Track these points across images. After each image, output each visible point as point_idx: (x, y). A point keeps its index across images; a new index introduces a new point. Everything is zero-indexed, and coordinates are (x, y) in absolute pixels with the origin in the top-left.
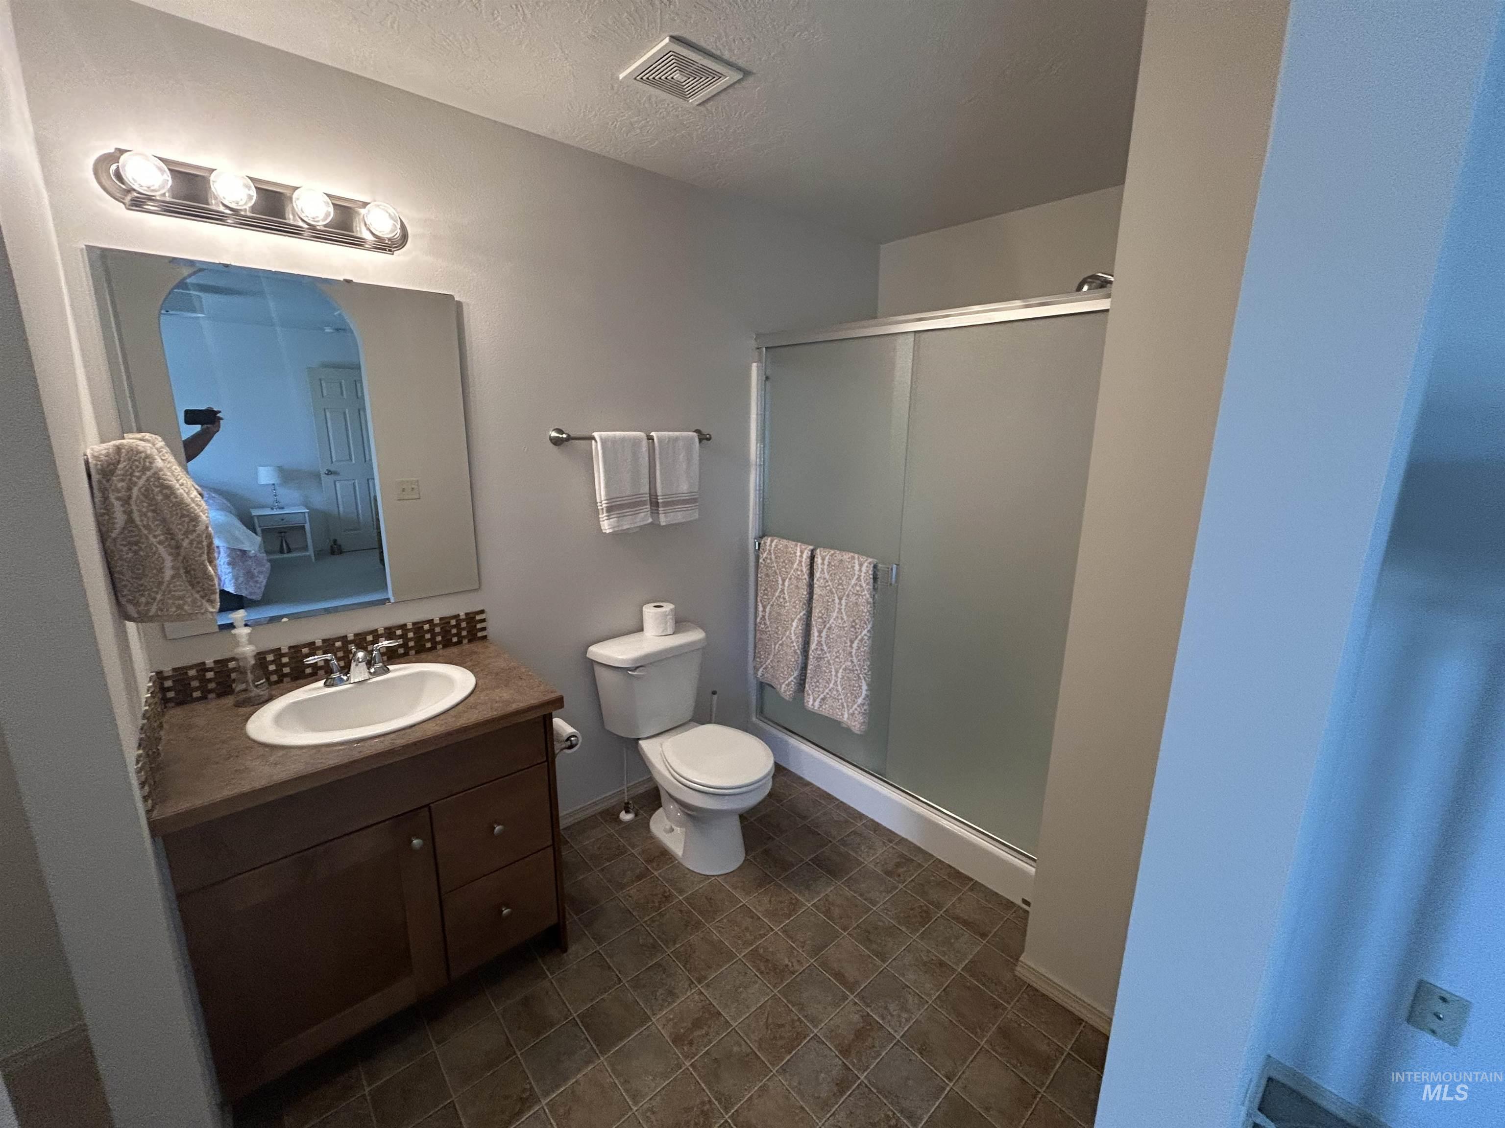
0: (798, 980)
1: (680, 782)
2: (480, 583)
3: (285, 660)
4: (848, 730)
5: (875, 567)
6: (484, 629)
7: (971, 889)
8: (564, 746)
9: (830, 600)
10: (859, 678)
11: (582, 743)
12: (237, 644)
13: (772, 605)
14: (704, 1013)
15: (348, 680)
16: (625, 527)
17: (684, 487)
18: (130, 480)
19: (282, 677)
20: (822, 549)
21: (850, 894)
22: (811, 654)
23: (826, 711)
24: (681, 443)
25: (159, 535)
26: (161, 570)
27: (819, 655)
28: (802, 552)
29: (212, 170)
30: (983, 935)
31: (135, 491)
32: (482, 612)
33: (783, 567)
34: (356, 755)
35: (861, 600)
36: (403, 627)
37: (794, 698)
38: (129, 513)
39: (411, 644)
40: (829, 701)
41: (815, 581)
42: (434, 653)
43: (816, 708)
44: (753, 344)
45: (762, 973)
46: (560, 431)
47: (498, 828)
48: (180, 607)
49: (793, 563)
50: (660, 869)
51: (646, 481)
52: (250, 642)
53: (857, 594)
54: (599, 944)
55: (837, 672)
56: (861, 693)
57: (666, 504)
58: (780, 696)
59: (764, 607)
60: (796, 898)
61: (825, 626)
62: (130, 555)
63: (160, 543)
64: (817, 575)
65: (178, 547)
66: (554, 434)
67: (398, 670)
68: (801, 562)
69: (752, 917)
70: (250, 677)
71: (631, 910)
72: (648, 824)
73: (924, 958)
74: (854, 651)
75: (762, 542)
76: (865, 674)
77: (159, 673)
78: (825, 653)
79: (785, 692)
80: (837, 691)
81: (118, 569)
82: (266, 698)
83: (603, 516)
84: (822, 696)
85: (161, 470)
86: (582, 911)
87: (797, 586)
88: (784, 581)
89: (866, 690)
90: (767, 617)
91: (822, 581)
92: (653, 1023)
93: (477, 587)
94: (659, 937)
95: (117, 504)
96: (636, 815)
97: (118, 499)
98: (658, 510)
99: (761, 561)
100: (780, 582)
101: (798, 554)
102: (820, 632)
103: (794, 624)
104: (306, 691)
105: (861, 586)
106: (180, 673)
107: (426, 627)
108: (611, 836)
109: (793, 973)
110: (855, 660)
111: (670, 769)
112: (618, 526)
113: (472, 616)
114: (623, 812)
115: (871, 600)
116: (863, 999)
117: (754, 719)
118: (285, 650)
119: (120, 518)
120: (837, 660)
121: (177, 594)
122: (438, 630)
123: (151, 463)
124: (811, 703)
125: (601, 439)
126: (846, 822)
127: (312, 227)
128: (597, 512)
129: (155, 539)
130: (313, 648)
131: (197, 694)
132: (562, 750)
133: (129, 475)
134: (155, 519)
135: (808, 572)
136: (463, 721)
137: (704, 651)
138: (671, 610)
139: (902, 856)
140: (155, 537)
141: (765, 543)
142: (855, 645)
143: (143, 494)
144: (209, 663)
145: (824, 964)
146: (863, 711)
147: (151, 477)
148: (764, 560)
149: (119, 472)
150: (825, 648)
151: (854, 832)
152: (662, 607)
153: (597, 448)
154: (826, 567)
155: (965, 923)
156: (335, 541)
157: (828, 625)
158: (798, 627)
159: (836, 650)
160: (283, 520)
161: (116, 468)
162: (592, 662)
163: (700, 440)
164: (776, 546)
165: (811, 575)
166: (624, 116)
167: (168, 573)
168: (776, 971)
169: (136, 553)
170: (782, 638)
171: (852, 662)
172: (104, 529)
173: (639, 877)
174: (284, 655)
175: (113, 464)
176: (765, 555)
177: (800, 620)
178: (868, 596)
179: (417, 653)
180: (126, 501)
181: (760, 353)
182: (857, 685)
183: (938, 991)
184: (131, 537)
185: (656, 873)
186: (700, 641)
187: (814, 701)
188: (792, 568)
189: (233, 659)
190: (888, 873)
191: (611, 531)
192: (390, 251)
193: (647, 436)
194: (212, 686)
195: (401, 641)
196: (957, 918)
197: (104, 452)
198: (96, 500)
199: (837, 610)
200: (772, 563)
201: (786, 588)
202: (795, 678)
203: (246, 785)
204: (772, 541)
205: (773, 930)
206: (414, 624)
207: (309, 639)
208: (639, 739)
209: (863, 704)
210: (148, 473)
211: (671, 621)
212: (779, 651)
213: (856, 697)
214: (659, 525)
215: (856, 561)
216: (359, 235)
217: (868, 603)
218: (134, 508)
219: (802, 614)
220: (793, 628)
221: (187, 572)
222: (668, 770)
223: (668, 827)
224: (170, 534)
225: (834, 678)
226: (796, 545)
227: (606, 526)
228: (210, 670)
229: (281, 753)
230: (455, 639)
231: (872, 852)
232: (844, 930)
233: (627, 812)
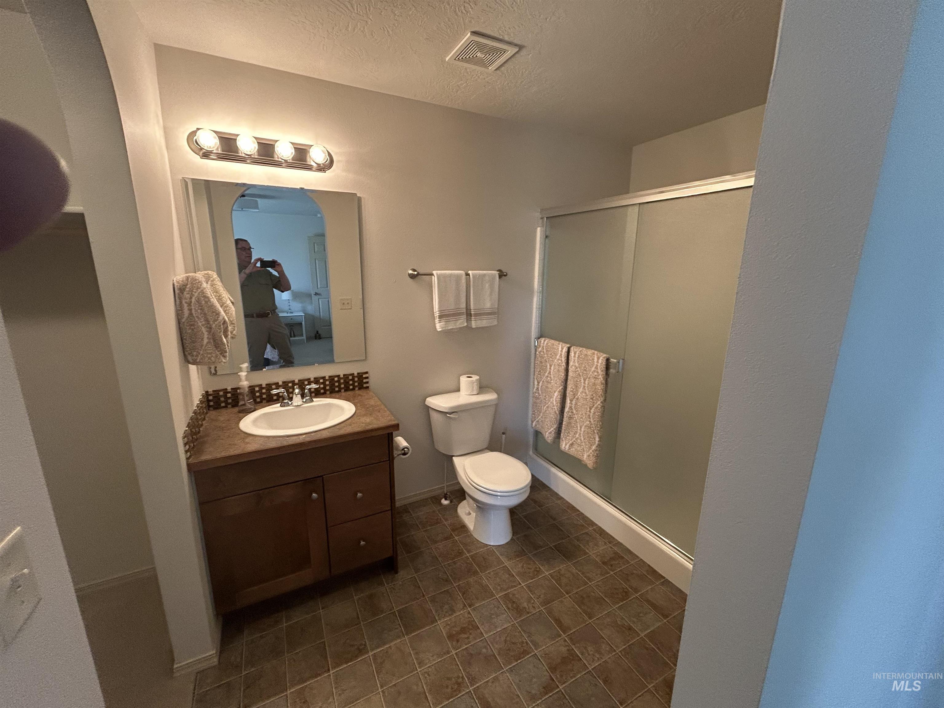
0: (530, 618)
1: (471, 484)
2: (366, 357)
3: (264, 391)
4: (586, 465)
5: (608, 360)
6: (367, 383)
7: (662, 584)
8: (400, 453)
9: (578, 380)
10: (594, 432)
11: (411, 453)
12: (240, 380)
13: (543, 381)
14: (469, 624)
15: (291, 404)
16: (449, 328)
17: (488, 304)
18: (192, 293)
19: (262, 400)
20: (575, 347)
21: (574, 571)
22: (565, 414)
23: (573, 452)
24: (487, 278)
25: (202, 322)
26: (202, 339)
27: (570, 415)
28: (562, 349)
29: (238, 135)
30: (666, 616)
31: (193, 300)
32: (367, 373)
33: (551, 357)
34: (285, 443)
35: (598, 382)
36: (324, 378)
37: (554, 442)
38: (190, 310)
39: (328, 388)
40: (575, 446)
41: (570, 368)
42: (340, 394)
43: (567, 450)
44: (538, 215)
45: (509, 609)
46: (414, 270)
47: (359, 495)
48: (210, 358)
49: (556, 355)
50: (459, 536)
51: (463, 300)
52: (246, 380)
53: (595, 378)
54: (416, 573)
55: (581, 428)
56: (595, 443)
57: (476, 315)
58: (545, 440)
59: (538, 383)
60: (539, 568)
61: (574, 397)
62: (190, 331)
63: (203, 325)
64: (571, 363)
65: (211, 328)
66: (411, 272)
67: (318, 401)
68: (561, 355)
69: (510, 575)
70: (246, 398)
71: (438, 557)
72: (457, 508)
73: (618, 622)
74: (591, 415)
75: (539, 341)
76: (598, 430)
77: (207, 392)
78: (574, 414)
79: (548, 437)
80: (581, 440)
81: (185, 338)
82: (253, 410)
83: (437, 320)
84: (571, 442)
85: (205, 289)
86: (410, 552)
87: (558, 370)
88: (551, 366)
89: (599, 441)
90: (539, 389)
91: (574, 367)
92: (438, 624)
93: (364, 358)
94: (451, 576)
95: (186, 305)
96: (451, 502)
97: (186, 303)
98: (471, 318)
99: (537, 353)
100: (548, 367)
101: (560, 349)
102: (571, 401)
103: (556, 394)
104: (271, 408)
105: (598, 372)
106: (216, 392)
107: (336, 379)
108: (434, 512)
109: (528, 613)
110: (592, 420)
111: (468, 477)
112: (445, 327)
113: (361, 374)
114: (443, 499)
115: (603, 382)
116: (571, 639)
117: (531, 453)
118: (264, 386)
119: (186, 313)
120: (581, 419)
121: (209, 351)
122: (342, 381)
123: (201, 285)
124: (564, 446)
125: (437, 275)
126: (583, 526)
127: (286, 161)
128: (434, 319)
129: (201, 323)
130: (278, 386)
131: (223, 405)
132: (398, 455)
133: (191, 291)
134: (201, 314)
135: (565, 361)
136: (342, 432)
137: (496, 406)
138: (477, 380)
139: (616, 553)
140: (201, 322)
141: (540, 342)
142: (592, 411)
143: (197, 301)
144: (229, 389)
145: (550, 612)
146: (595, 454)
147: (200, 292)
148: (539, 352)
149: (187, 290)
150: (574, 412)
151: (587, 533)
152: (471, 377)
153: (435, 279)
154: (576, 358)
155: (654, 606)
156: (317, 332)
157: (576, 397)
158: (558, 396)
159: (581, 413)
160: (292, 319)
161: (186, 288)
162: (428, 408)
163: (500, 277)
164: (547, 344)
165: (567, 363)
166: (453, 81)
167: (206, 341)
168: (518, 610)
169: (193, 330)
170: (548, 403)
171: (590, 422)
172: (179, 317)
173: (446, 539)
174: (263, 388)
175: (184, 286)
176: (540, 349)
177: (559, 392)
178: (602, 379)
179: (331, 393)
180: (189, 304)
181: (543, 222)
182: (592, 437)
183: (625, 645)
184: (190, 322)
185: (456, 538)
186: (494, 399)
187: (566, 445)
188: (556, 358)
189: (239, 388)
190: (604, 563)
191: (441, 330)
192: (324, 171)
193: (466, 273)
194: (230, 401)
195: (322, 386)
196: (648, 601)
197: (181, 279)
198: (177, 303)
199: (582, 387)
200: (544, 354)
201: (552, 371)
202: (554, 429)
203: (233, 452)
204: (545, 341)
205: (520, 584)
206: (330, 377)
207: (275, 381)
208: (453, 456)
209: (596, 450)
210: (199, 290)
211: (476, 386)
212: (546, 411)
213: (591, 445)
214: (471, 328)
215: (596, 356)
216: (309, 163)
217: (602, 384)
218: (193, 307)
219: (560, 388)
220: (555, 397)
221: (214, 341)
222: (466, 476)
223: (467, 512)
224: (207, 321)
225: (579, 431)
226: (559, 344)
227: (439, 326)
228: (229, 392)
229: (251, 438)
230: (351, 387)
231: (596, 547)
232: (567, 594)
233: (446, 499)
